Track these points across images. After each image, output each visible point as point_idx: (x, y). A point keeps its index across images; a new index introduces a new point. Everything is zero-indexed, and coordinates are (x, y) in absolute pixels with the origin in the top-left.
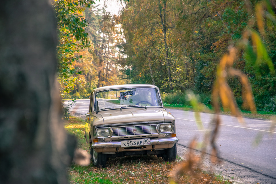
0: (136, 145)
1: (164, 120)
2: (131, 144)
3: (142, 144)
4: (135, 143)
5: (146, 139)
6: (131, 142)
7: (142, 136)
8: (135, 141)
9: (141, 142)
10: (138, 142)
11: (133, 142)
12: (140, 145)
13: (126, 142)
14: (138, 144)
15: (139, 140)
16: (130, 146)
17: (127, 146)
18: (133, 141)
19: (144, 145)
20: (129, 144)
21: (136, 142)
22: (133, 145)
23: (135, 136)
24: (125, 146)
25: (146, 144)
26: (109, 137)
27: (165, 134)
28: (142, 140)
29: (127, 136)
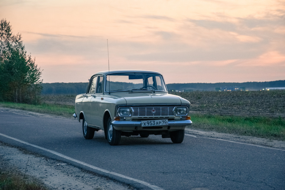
0: (155, 125)
1: (181, 103)
2: (151, 124)
3: (161, 124)
4: (154, 123)
5: (164, 120)
6: (151, 122)
7: (160, 117)
8: (154, 121)
9: (160, 123)
10: (157, 122)
11: (153, 123)
12: (159, 125)
13: (146, 122)
14: (157, 124)
15: (158, 121)
16: (149, 125)
17: (147, 125)
18: (152, 121)
19: (163, 125)
20: (149, 123)
21: (156, 123)
22: (153, 125)
23: (154, 116)
24: (145, 126)
25: (164, 124)
26: (130, 115)
27: (180, 116)
28: (160, 121)
29: (146, 116)
